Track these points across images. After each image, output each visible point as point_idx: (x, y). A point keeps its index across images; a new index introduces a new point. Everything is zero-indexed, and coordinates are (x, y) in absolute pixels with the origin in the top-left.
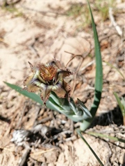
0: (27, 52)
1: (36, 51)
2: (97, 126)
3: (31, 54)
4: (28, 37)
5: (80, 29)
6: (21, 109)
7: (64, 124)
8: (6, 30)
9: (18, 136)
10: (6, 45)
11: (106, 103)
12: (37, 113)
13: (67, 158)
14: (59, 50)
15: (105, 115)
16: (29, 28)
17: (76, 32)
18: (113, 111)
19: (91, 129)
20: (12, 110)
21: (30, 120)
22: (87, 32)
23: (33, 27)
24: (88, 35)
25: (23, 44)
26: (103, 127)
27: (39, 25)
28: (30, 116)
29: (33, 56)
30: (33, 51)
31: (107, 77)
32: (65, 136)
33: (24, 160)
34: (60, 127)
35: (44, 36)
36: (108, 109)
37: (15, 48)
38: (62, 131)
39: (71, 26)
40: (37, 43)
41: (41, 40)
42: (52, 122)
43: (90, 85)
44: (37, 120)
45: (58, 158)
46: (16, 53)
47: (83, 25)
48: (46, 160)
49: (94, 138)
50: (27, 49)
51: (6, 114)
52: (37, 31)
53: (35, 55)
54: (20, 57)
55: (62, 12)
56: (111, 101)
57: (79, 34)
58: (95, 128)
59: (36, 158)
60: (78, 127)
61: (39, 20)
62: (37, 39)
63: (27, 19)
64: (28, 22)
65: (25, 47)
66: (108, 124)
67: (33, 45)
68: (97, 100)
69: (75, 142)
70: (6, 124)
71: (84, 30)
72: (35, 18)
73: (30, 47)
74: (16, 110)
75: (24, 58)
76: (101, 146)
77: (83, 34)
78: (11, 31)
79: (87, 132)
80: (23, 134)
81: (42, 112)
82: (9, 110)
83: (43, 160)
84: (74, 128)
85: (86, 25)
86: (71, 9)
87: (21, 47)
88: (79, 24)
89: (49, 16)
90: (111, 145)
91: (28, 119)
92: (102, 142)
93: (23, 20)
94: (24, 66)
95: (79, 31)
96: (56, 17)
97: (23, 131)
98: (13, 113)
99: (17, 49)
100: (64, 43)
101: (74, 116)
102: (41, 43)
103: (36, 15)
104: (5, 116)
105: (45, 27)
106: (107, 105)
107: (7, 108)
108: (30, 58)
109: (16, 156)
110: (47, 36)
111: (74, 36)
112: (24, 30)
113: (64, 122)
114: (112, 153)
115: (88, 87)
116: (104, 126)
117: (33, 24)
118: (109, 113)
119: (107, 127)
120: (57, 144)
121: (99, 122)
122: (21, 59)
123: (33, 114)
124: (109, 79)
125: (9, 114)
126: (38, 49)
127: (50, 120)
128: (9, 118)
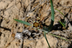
2: (53, 31)
19: (50, 32)
21: (20, 28)
33: (21, 47)
45: (36, 45)
48: (31, 46)
59: (26, 46)
70: (9, 31)
76: (54, 39)
83: (29, 46)
98: (11, 26)
104: (7, 28)
114: (59, 41)
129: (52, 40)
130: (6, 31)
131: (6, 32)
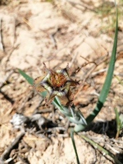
0: (46, 40)
1: (55, 41)
2: (90, 131)
3: (49, 43)
4: (52, 25)
5: (104, 31)
6: (27, 94)
7: (60, 120)
8: (33, 12)
9: (17, 120)
10: (29, 28)
11: (106, 112)
12: (40, 102)
13: (54, 151)
14: (78, 46)
15: (101, 123)
16: (55, 17)
17: (99, 33)
18: (110, 122)
19: (84, 133)
20: (18, 93)
21: (32, 107)
22: (110, 36)
23: (59, 16)
24: (110, 39)
25: (45, 31)
26: (95, 134)
27: (65, 15)
28: (32, 103)
29: (51, 46)
30: (52, 41)
31: (115, 87)
32: (58, 131)
33: (17, 141)
34: (56, 122)
35: (67, 28)
36: (106, 119)
37: (36, 33)
38: (57, 126)
39: (96, 25)
40: (58, 34)
41: (63, 31)
42: (51, 114)
43: (96, 90)
44: (38, 108)
45: (46, 148)
46: (37, 38)
47: (108, 27)
48: (36, 147)
49: (84, 141)
50: (48, 37)
51: (12, 95)
52: (62, 21)
53: (54, 45)
54: (39, 44)
55: (92, 7)
56: (111, 112)
57: (102, 35)
58: (87, 133)
59: (27, 142)
60: (73, 127)
61: (67, 10)
62: (59, 29)
63: (55, 6)
64: (56, 9)
65: (46, 35)
66: (101, 133)
67: (54, 35)
68: (97, 109)
69: (66, 140)
70: (9, 104)
71: (107, 33)
72: (64, 8)
73: (50, 36)
74: (22, 94)
75: (42, 45)
76: (88, 151)
77: (105, 37)
78: (37, 15)
79: (79, 134)
80: (22, 119)
81: (44, 102)
82: (15, 92)
83: (33, 146)
84: (69, 127)
85: (110, 28)
86: (102, 6)
87: (42, 34)
88: (105, 25)
89: (78, 8)
90: (98, 152)
91: (30, 105)
92: (90, 148)
93: (52, 6)
94: (40, 54)
95: (102, 33)
96: (84, 11)
97: (22, 117)
98: (18, 96)
99: (38, 35)
100: (83, 41)
101: (71, 118)
102: (62, 34)
103: (65, 4)
104: (10, 97)
105: (70, 19)
106: (106, 114)
107: (14, 90)
108: (48, 47)
109: (10, 135)
110: (70, 29)
111: (96, 36)
112: (50, 17)
113: (61, 118)
114: (97, 160)
115: (94, 92)
116: (97, 133)
117: (60, 13)
118: (106, 123)
119: (100, 136)
120: (49, 136)
121: (93, 128)
122: (39, 46)
123: (36, 102)
124: (116, 90)
125: (14, 96)
126: (57, 40)
127: (49, 112)
128: (14, 100)
129: (83, 150)
130: (5, 101)
131: (5, 103)
